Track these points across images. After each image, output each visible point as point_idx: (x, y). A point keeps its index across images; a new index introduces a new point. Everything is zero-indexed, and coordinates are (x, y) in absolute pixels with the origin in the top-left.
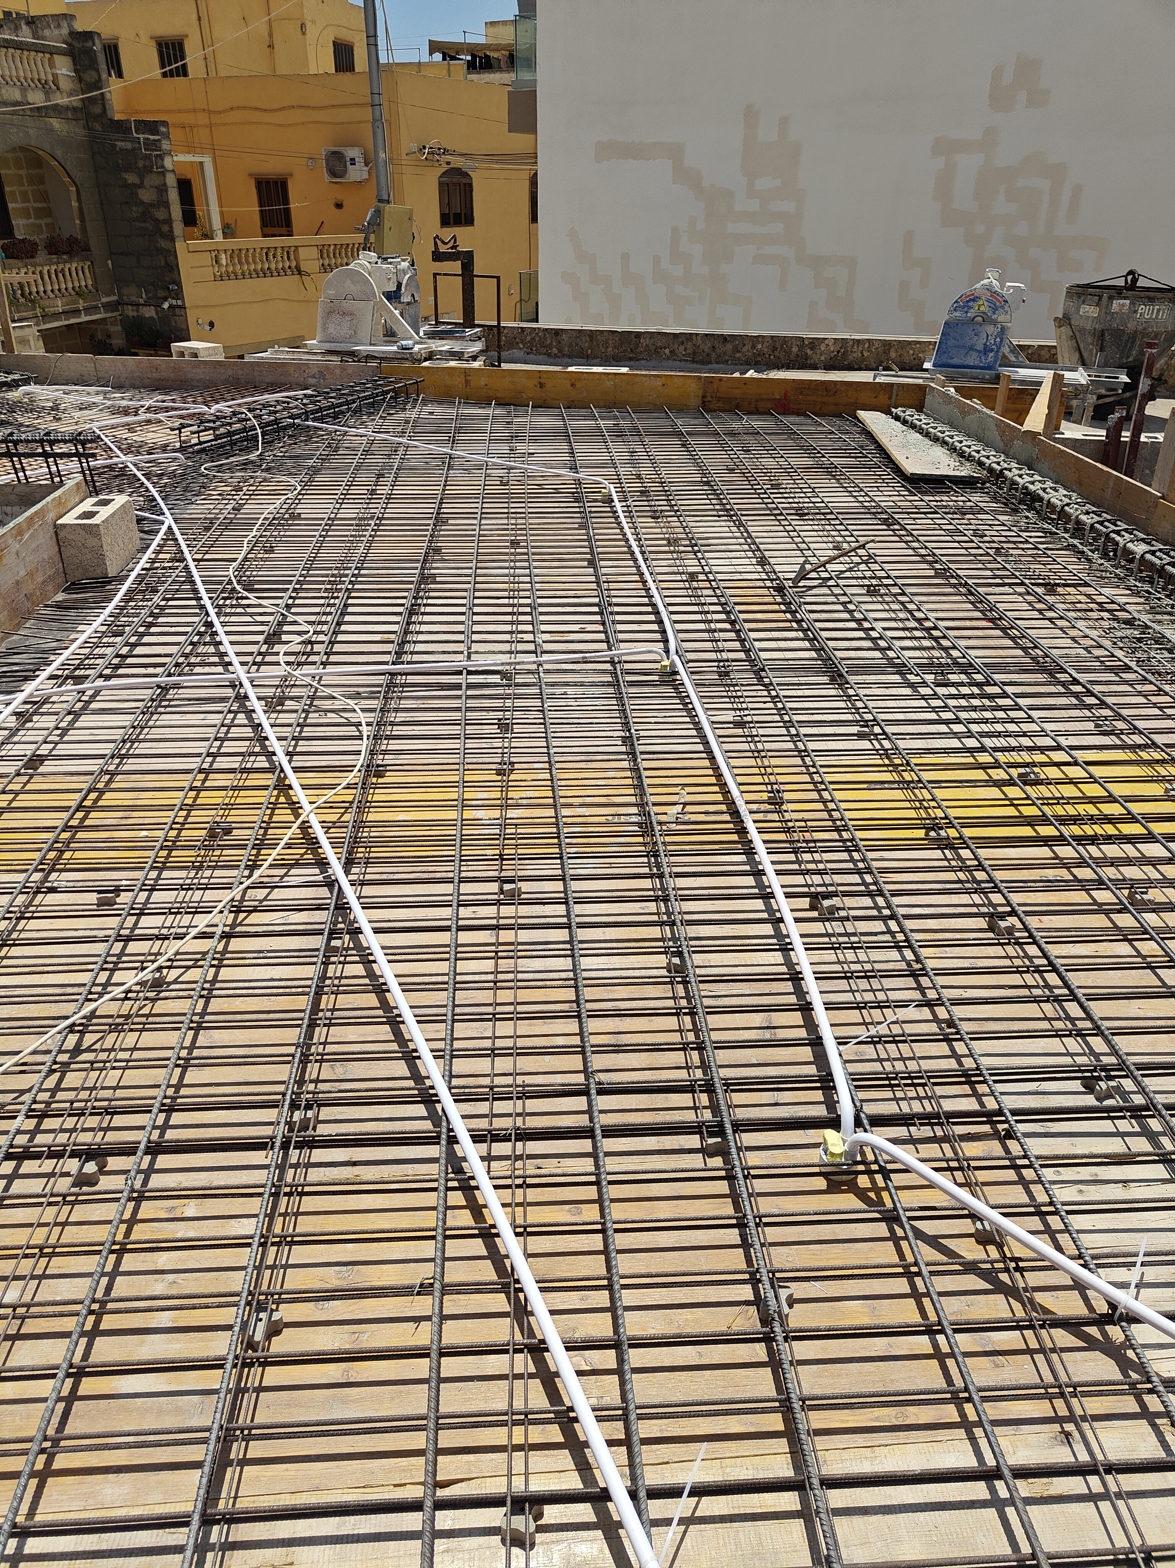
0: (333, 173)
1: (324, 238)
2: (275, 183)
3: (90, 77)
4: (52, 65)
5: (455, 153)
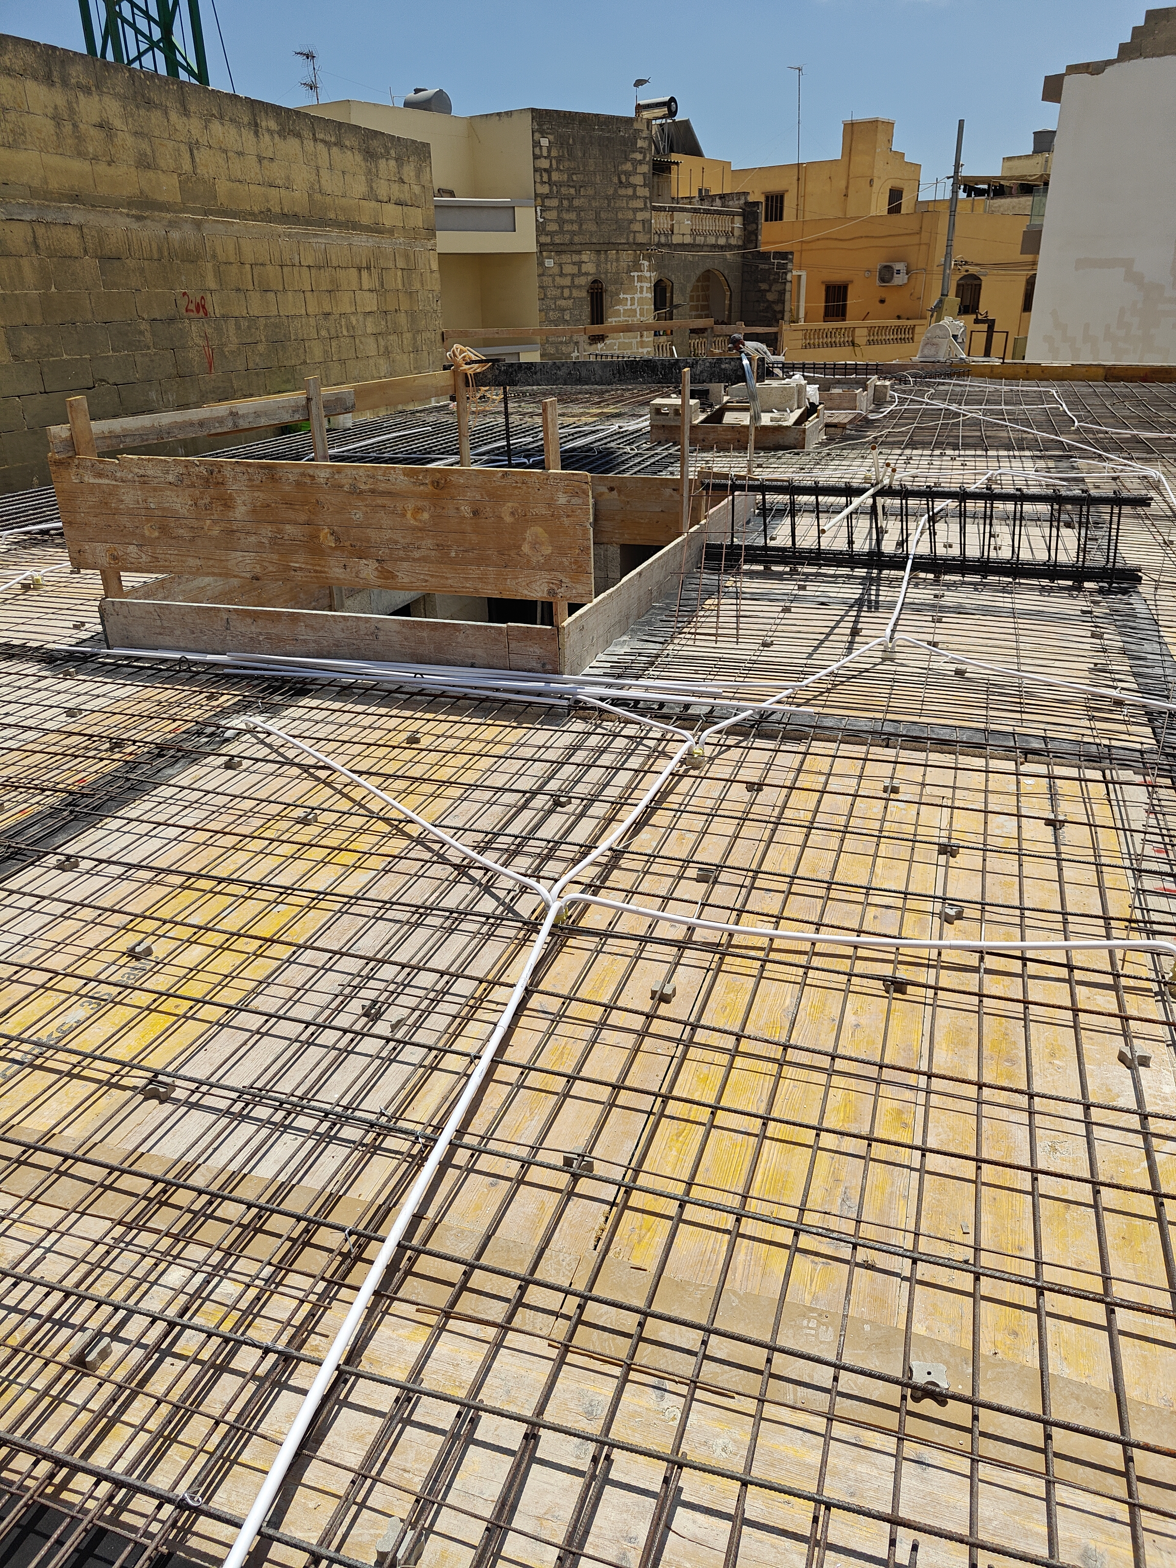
0: (882, 280)
1: (869, 322)
2: (839, 287)
3: (750, 228)
4: (732, 223)
5: (972, 264)
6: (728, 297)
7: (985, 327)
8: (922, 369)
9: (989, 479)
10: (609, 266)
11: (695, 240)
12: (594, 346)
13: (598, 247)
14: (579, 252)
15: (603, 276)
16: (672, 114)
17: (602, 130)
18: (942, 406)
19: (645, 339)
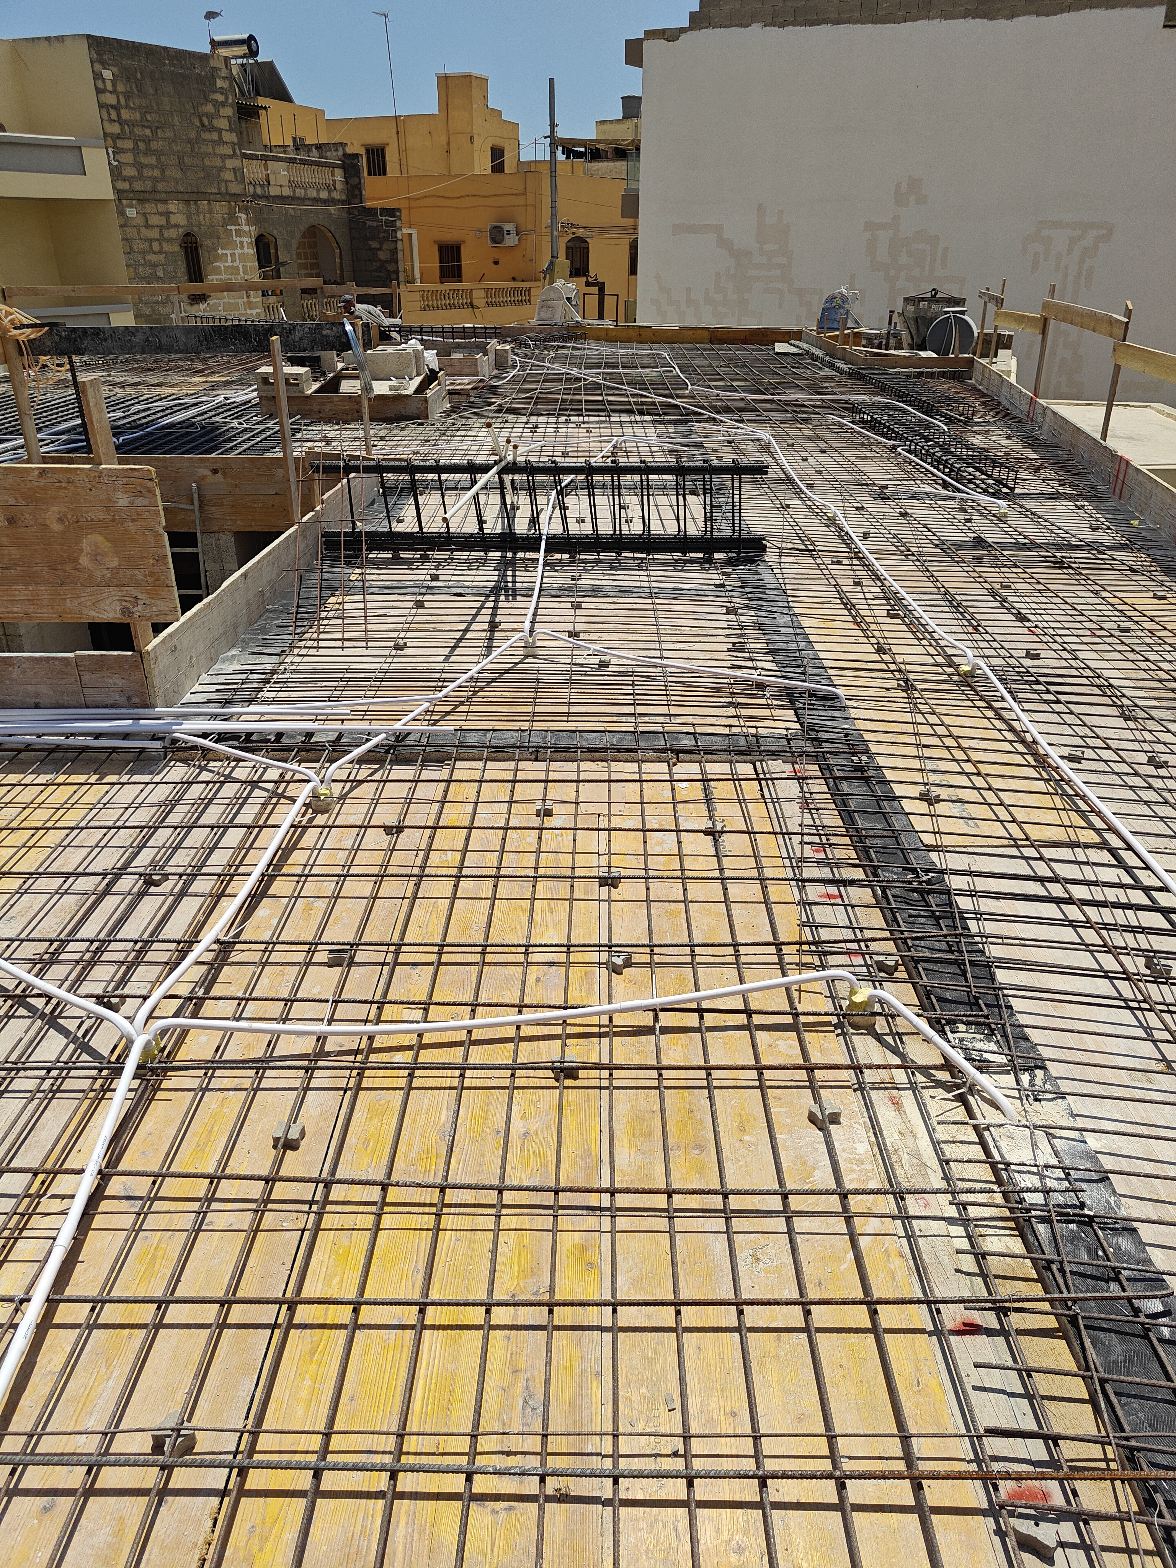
0: (494, 240)
1: (485, 284)
2: (452, 247)
3: (353, 182)
4: (333, 175)
5: (578, 227)
6: (338, 255)
7: (596, 290)
8: (541, 332)
9: (614, 447)
10: (202, 219)
11: (294, 192)
12: (196, 306)
13: (186, 197)
14: (165, 201)
15: (196, 229)
16: (254, 53)
17: (174, 65)
18: (563, 371)
19: (252, 299)
